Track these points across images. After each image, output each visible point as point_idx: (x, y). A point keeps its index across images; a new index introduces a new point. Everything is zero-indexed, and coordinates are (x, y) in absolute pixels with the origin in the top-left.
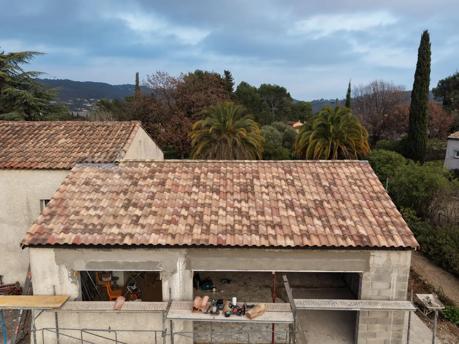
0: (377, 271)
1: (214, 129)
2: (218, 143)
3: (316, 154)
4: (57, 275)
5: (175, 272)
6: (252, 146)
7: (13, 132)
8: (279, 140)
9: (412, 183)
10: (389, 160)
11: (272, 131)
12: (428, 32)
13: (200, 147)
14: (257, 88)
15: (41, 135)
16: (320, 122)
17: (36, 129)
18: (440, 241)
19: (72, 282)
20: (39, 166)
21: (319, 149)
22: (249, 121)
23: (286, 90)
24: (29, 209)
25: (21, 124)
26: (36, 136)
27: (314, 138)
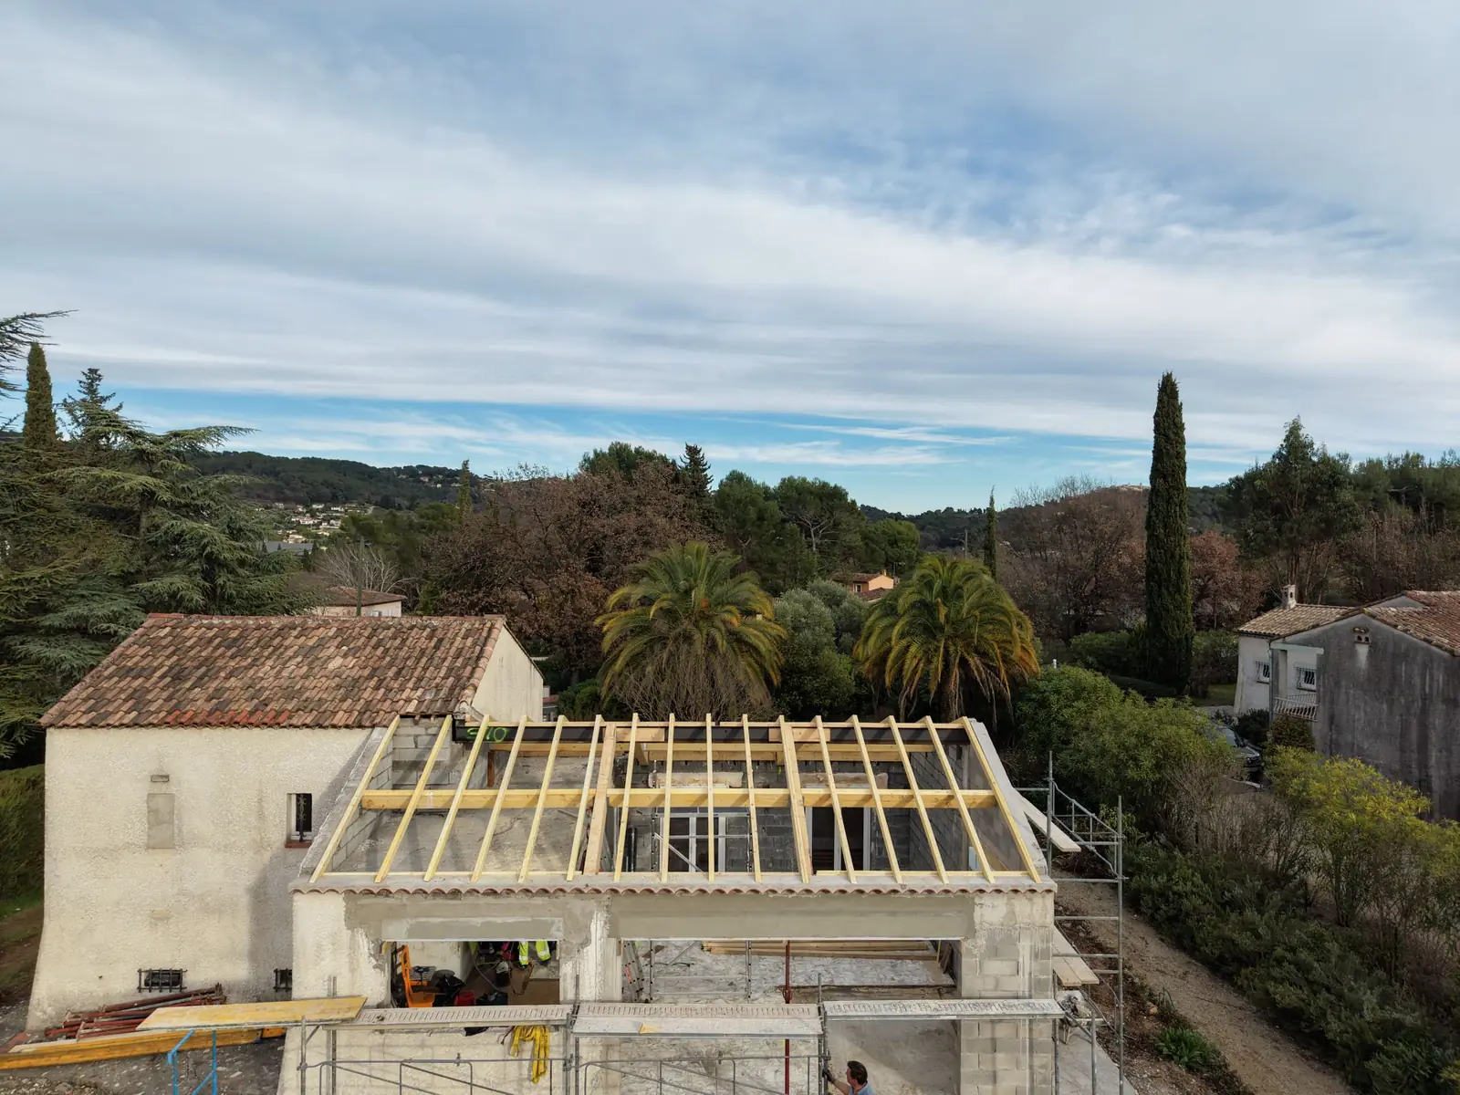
0: (991, 938)
1: (661, 609)
2: (670, 642)
3: (909, 675)
4: (346, 951)
5: (587, 942)
6: (756, 649)
7: (226, 643)
8: (827, 630)
9: (1127, 750)
10: (1079, 691)
11: (808, 605)
12: (1173, 377)
13: (624, 654)
14: (772, 487)
15: (287, 648)
16: (916, 597)
17: (276, 636)
18: (1180, 888)
19: (375, 967)
20: (294, 721)
21: (915, 662)
22: (749, 588)
23: (847, 494)
24: (261, 816)
25: (239, 622)
26: (278, 653)
27: (902, 636)
